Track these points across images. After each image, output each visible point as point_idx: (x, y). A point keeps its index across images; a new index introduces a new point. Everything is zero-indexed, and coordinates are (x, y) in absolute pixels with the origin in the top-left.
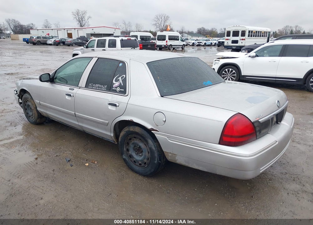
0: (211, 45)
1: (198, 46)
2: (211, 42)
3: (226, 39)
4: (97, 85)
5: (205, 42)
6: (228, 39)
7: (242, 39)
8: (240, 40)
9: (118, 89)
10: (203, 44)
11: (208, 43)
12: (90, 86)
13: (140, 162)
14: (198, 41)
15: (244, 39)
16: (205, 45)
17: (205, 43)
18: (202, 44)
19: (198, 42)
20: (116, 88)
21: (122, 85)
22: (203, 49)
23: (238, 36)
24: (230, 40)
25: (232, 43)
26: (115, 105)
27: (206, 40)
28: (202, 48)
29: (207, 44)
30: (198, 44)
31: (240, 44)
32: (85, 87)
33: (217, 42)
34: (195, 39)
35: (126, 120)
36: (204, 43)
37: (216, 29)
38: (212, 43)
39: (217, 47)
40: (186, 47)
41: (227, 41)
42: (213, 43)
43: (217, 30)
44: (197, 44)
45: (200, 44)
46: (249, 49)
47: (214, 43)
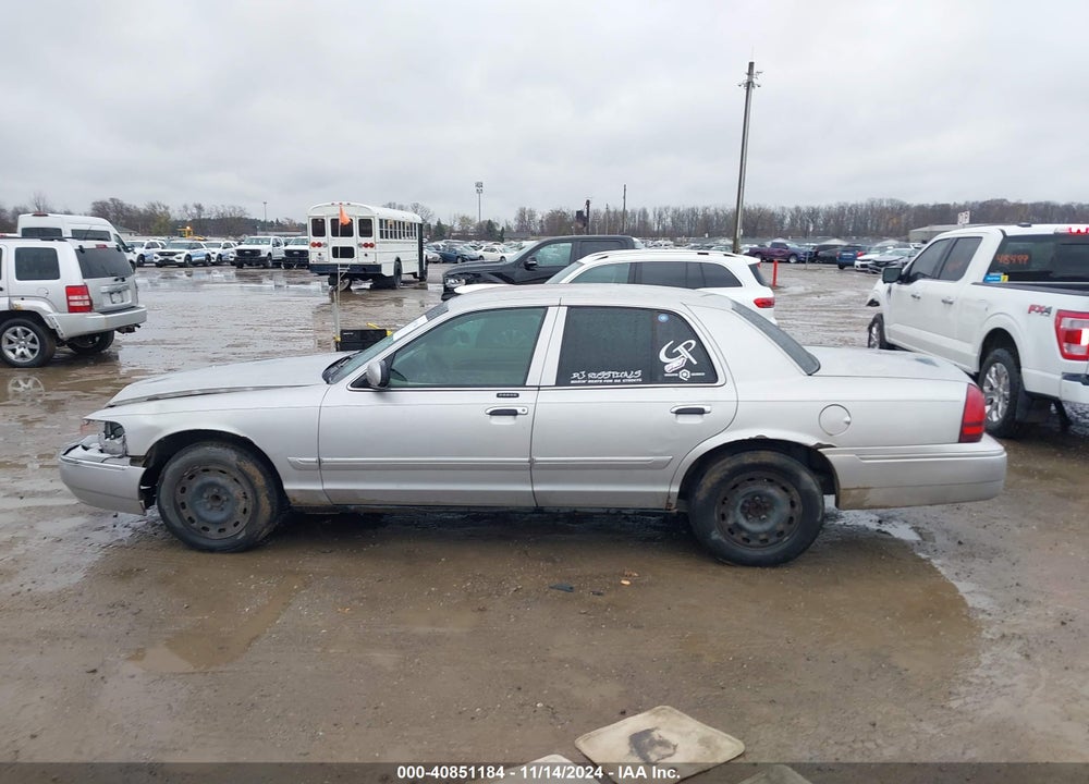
0: (207, 262)
1: (159, 265)
2: (206, 252)
3: (314, 245)
4: (604, 373)
5: (187, 252)
6: (319, 245)
7: (366, 245)
8: (360, 245)
9: (685, 374)
10: (182, 261)
11: (198, 254)
12: (576, 379)
13: (763, 537)
14: (160, 250)
15: (372, 246)
16: (189, 263)
17: (188, 255)
18: (178, 261)
19: (161, 254)
20: (677, 371)
21: (695, 363)
22: (185, 276)
23: (351, 234)
24: (326, 245)
25: (335, 255)
26: (701, 412)
27: (190, 247)
28: (182, 274)
29: (193, 259)
30: (160, 258)
31: (360, 258)
32: (558, 383)
33: (231, 253)
34: (146, 243)
35: (744, 440)
36: (183, 256)
37: (167, 208)
38: (208, 255)
39: (232, 271)
40: (138, 269)
41: (317, 249)
42: (212, 255)
43: (170, 211)
44: (157, 261)
45: (171, 258)
46: (467, 274)
47: (215, 256)
